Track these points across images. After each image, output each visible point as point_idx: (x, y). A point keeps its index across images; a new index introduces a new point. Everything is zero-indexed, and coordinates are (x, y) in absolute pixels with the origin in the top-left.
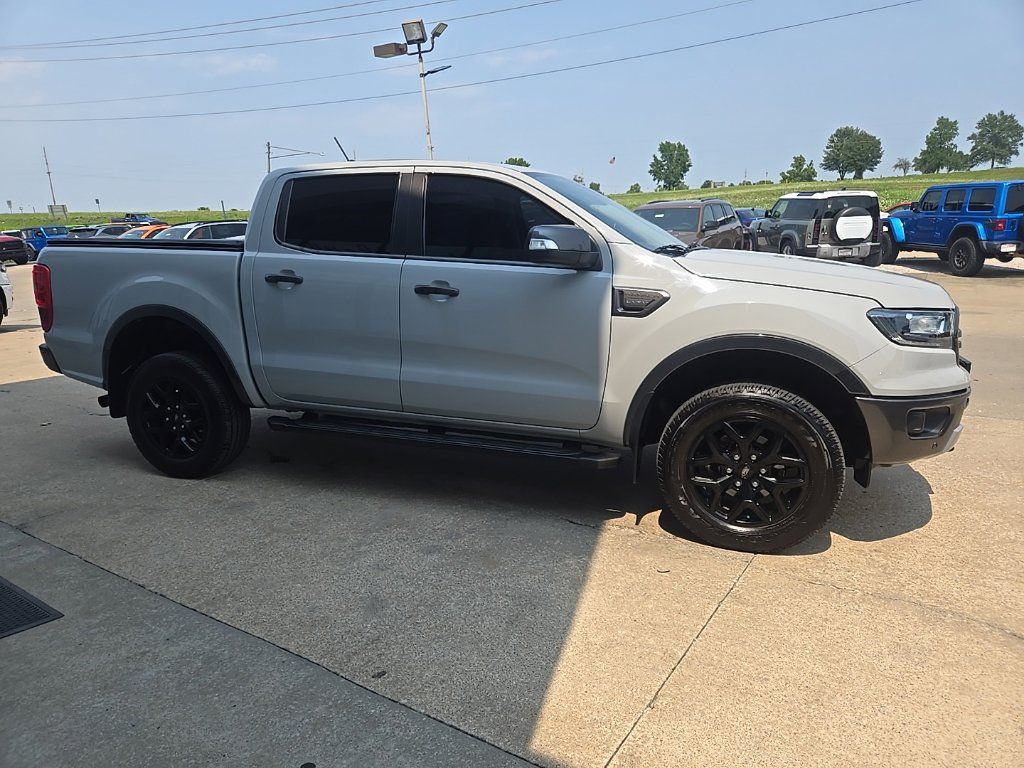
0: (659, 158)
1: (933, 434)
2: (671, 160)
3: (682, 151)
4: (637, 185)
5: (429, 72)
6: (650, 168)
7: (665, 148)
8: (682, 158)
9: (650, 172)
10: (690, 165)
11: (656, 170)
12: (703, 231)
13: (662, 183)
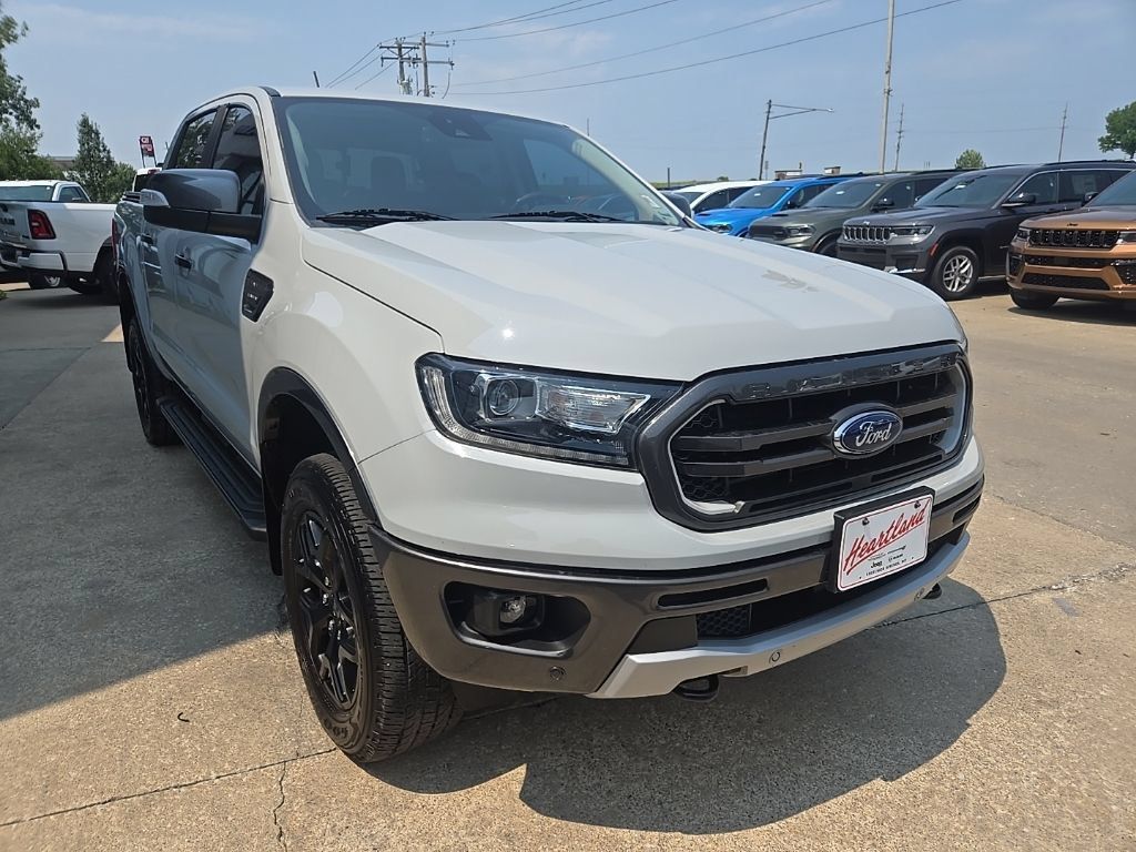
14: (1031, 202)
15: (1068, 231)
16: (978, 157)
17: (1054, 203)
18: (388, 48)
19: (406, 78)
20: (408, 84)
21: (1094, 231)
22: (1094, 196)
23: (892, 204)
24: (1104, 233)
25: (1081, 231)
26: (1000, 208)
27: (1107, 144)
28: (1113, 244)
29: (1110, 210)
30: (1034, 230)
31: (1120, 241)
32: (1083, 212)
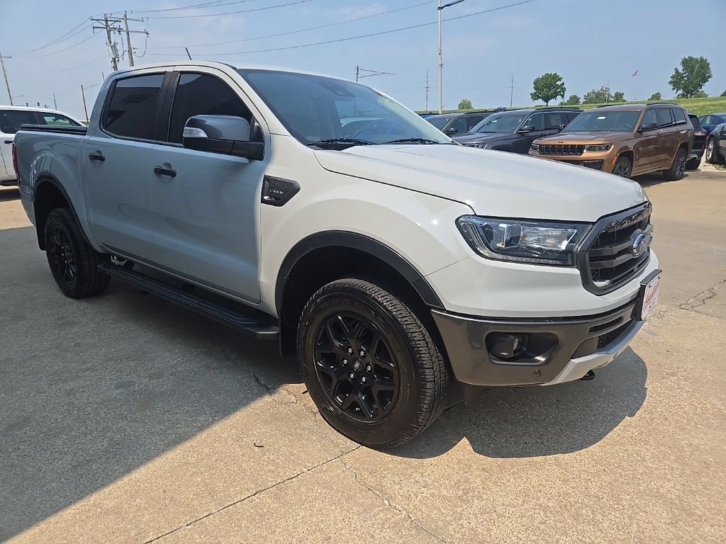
0: (680, 71)
1: (538, 361)
2: (691, 72)
3: (704, 65)
4: (659, 94)
5: (446, 6)
6: (670, 79)
7: (687, 63)
8: (702, 71)
9: (670, 82)
10: (709, 77)
11: (676, 82)
12: (640, 132)
13: (680, 92)
14: (533, 130)
15: (559, 146)
16: (469, 103)
17: (542, 130)
18: (97, 20)
19: (112, 41)
20: (115, 46)
21: (572, 146)
22: (564, 127)
23: (457, 131)
24: (577, 147)
25: (565, 146)
26: (517, 133)
27: (535, 97)
28: (582, 153)
29: (575, 134)
30: (541, 146)
31: (585, 151)
32: (561, 135)
